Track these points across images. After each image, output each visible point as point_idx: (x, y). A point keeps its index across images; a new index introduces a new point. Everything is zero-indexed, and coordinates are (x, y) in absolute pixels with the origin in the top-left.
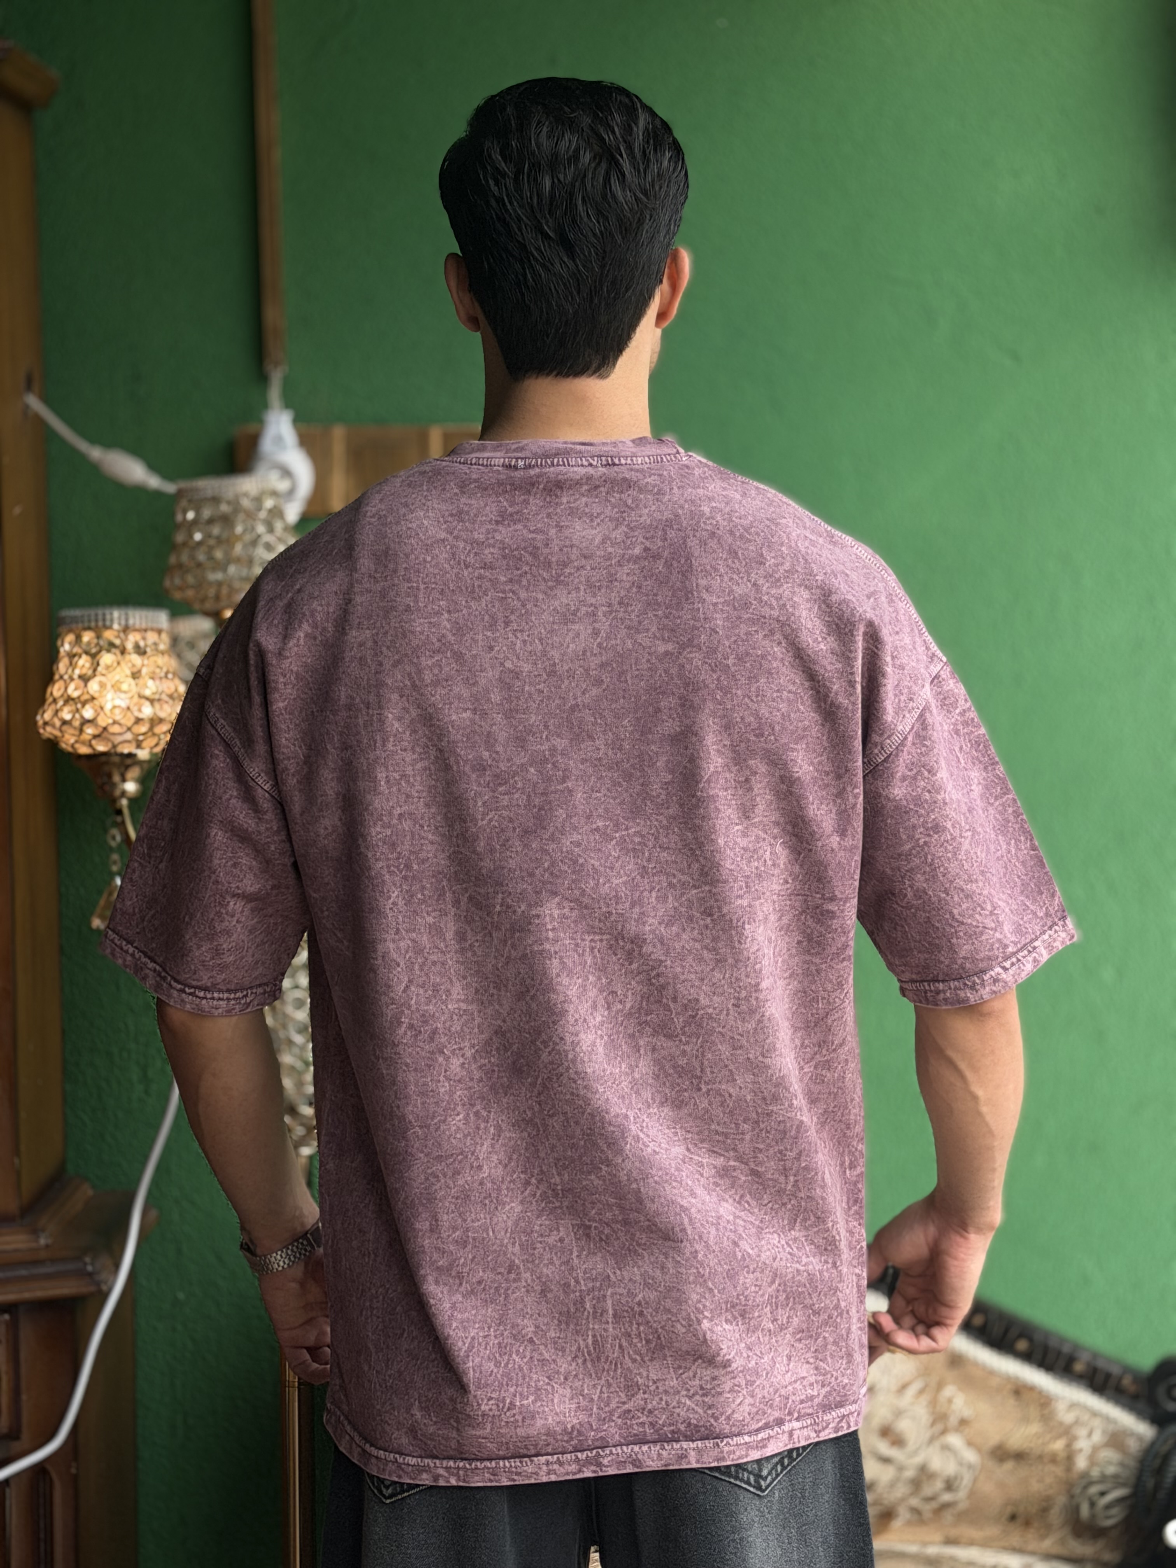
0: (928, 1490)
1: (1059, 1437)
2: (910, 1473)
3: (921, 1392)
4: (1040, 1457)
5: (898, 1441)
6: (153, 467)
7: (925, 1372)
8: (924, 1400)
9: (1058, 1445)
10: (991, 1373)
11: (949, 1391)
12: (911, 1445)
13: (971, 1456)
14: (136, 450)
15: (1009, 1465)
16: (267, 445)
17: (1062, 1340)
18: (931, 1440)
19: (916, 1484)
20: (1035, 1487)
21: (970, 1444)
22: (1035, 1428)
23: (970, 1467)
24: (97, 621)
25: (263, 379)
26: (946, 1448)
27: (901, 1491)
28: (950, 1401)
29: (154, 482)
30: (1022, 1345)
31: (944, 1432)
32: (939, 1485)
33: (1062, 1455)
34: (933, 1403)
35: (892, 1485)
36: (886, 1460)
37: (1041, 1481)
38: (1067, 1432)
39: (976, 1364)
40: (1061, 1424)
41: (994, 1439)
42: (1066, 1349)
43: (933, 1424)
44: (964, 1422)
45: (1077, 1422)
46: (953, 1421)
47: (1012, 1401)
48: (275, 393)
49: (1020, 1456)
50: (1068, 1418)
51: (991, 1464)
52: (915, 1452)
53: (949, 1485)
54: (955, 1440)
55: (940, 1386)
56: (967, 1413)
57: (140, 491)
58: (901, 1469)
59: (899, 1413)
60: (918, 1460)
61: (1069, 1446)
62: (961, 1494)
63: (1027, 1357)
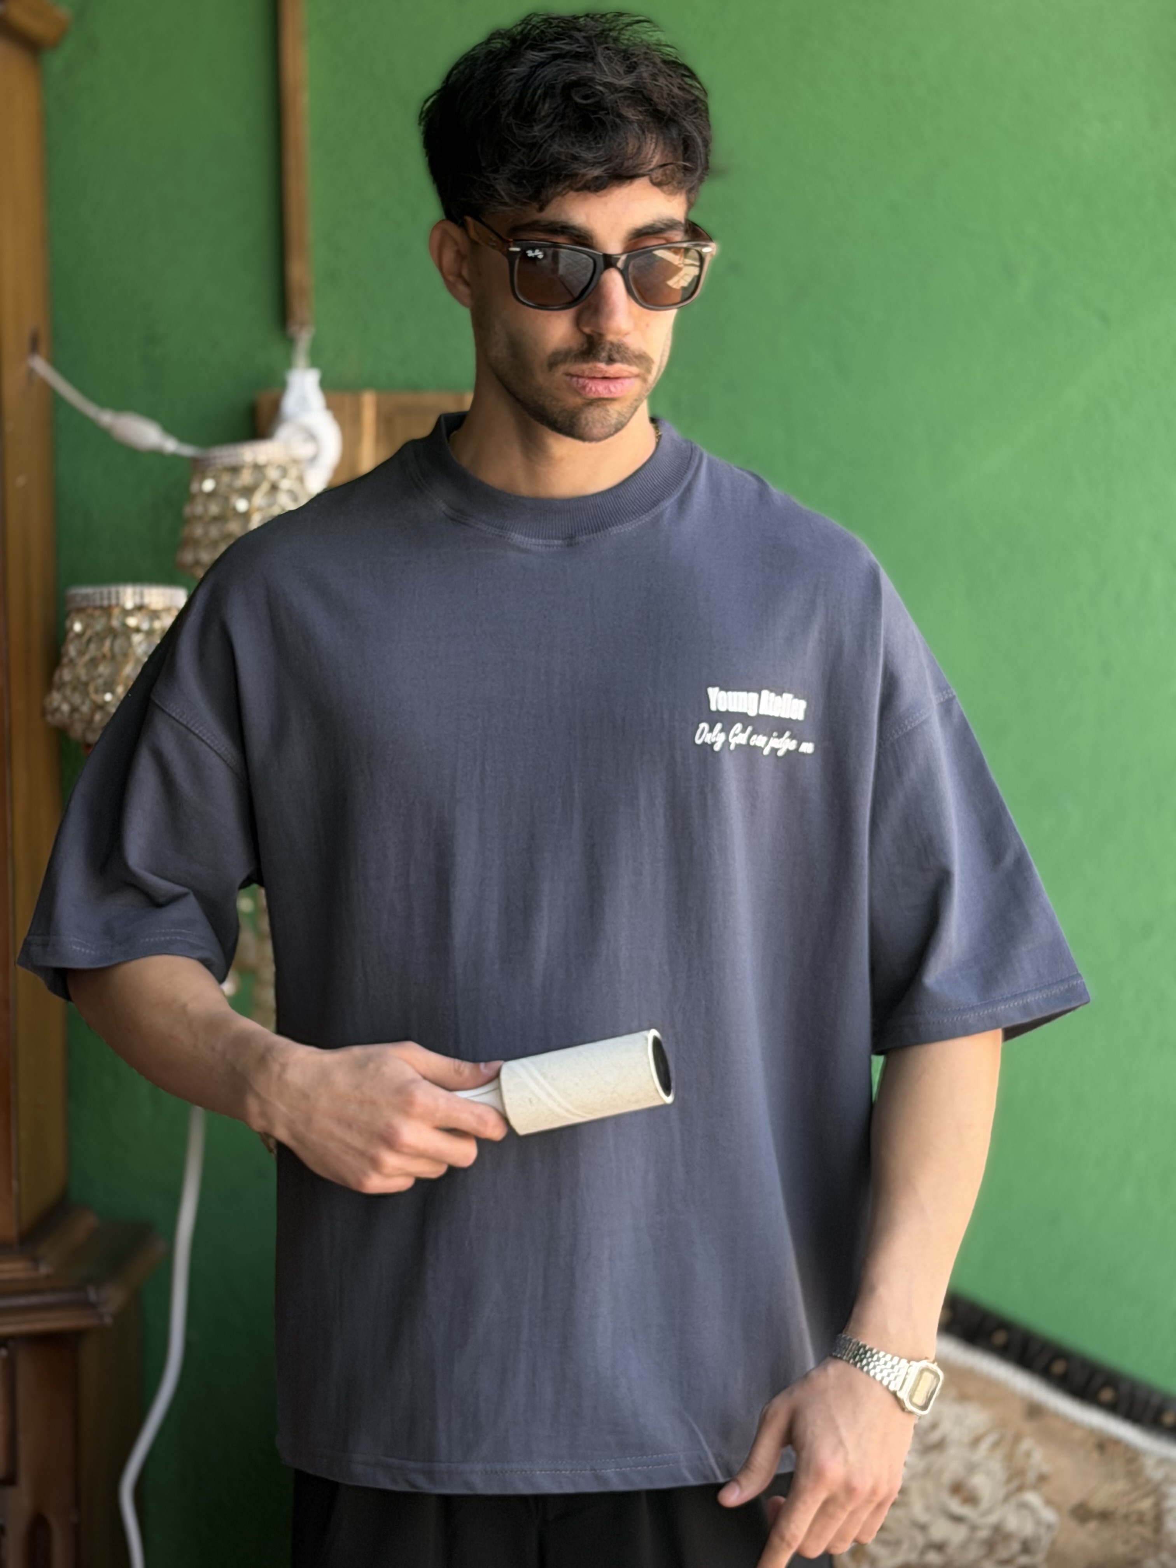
0: (1003, 1553)
1: (1147, 1495)
2: (983, 1534)
3: (996, 1445)
4: (1126, 1517)
5: (971, 1499)
6: (169, 428)
7: (1000, 1424)
8: (999, 1454)
9: (1146, 1504)
10: (1073, 1425)
11: (1026, 1444)
12: (985, 1504)
13: (1049, 1515)
14: (150, 413)
15: (1092, 1525)
16: (290, 403)
17: (1151, 1391)
18: (1007, 1498)
19: (990, 1545)
20: (1120, 1549)
21: (1049, 1502)
22: (1121, 1485)
23: (1049, 1527)
24: (109, 598)
25: (287, 341)
26: (1024, 1506)
27: (974, 1552)
28: (1028, 1454)
29: (171, 445)
30: (1107, 1395)
31: (1020, 1489)
32: (1016, 1547)
33: (1150, 1516)
34: (1009, 1458)
35: (964, 1546)
36: (958, 1519)
37: (1127, 1542)
38: (1157, 1492)
39: (1056, 1415)
40: (1148, 1481)
41: (1076, 1496)
42: (1155, 1401)
43: (1009, 1480)
44: (1042, 1478)
45: (1167, 1479)
46: (1031, 1476)
47: (1095, 1456)
48: (301, 351)
49: (1105, 1516)
50: (1156, 1474)
51: (1072, 1524)
52: (989, 1512)
53: (1026, 1548)
54: (1032, 1498)
55: (1017, 1439)
56: (1046, 1468)
57: (154, 455)
58: (974, 1528)
59: (972, 1468)
60: (993, 1519)
61: (1157, 1505)
62: (1039, 1558)
63: (1113, 1408)
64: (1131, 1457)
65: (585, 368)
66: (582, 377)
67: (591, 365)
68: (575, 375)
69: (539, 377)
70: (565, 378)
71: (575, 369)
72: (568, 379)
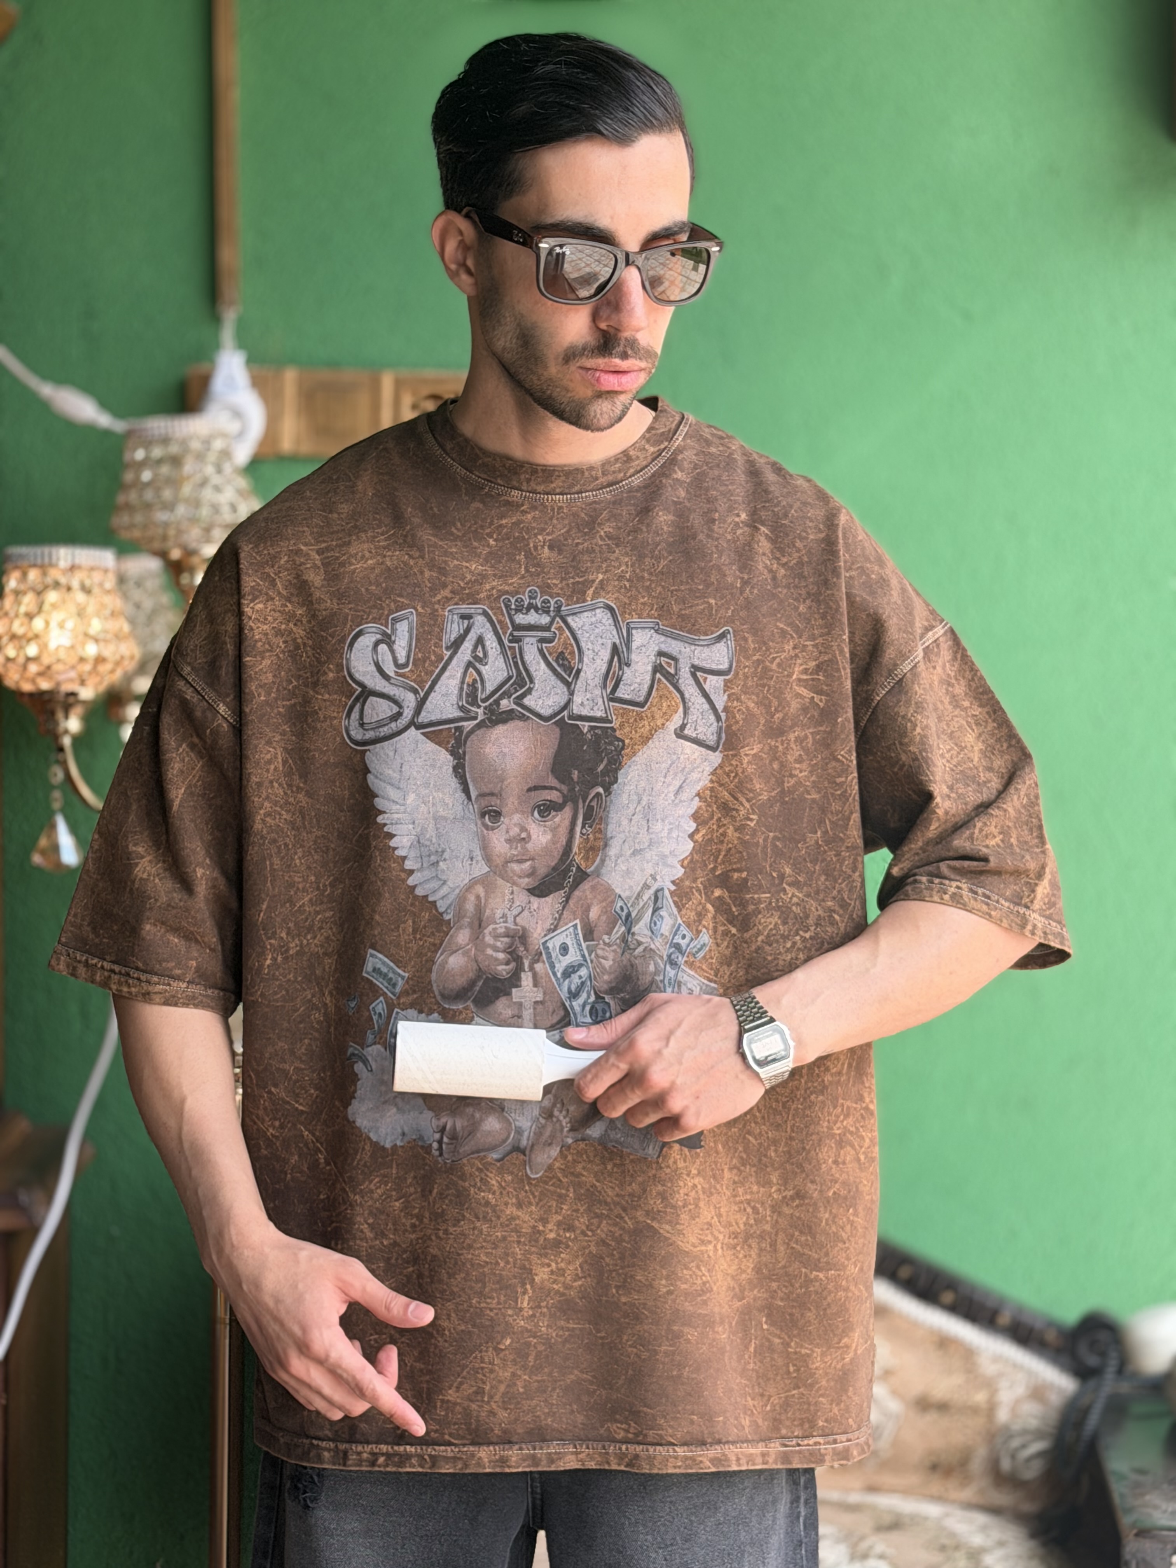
1: (981, 1388)
4: (963, 1408)
6: (104, 404)
9: (980, 1397)
10: (915, 1324)
13: (894, 1406)
14: (87, 388)
15: (931, 1417)
16: (219, 384)
17: (987, 1293)
20: (956, 1438)
21: (893, 1393)
22: (958, 1379)
23: (893, 1416)
24: (42, 559)
25: (216, 319)
29: (104, 420)
30: (948, 1297)
33: (984, 1406)
37: (962, 1432)
38: (990, 1385)
39: (902, 1316)
40: (984, 1376)
41: (918, 1390)
42: (990, 1303)
44: (889, 1372)
45: (1000, 1375)
47: (935, 1353)
48: (228, 334)
49: (943, 1407)
50: (991, 1370)
51: (914, 1414)
54: (879, 1390)
56: (892, 1363)
57: (89, 430)
61: (991, 1397)
62: (884, 1444)
63: (953, 1309)
64: (968, 1354)
65: (601, 362)
66: (597, 370)
67: (606, 360)
68: (590, 369)
69: (553, 369)
70: (580, 371)
71: (590, 363)
72: (583, 372)
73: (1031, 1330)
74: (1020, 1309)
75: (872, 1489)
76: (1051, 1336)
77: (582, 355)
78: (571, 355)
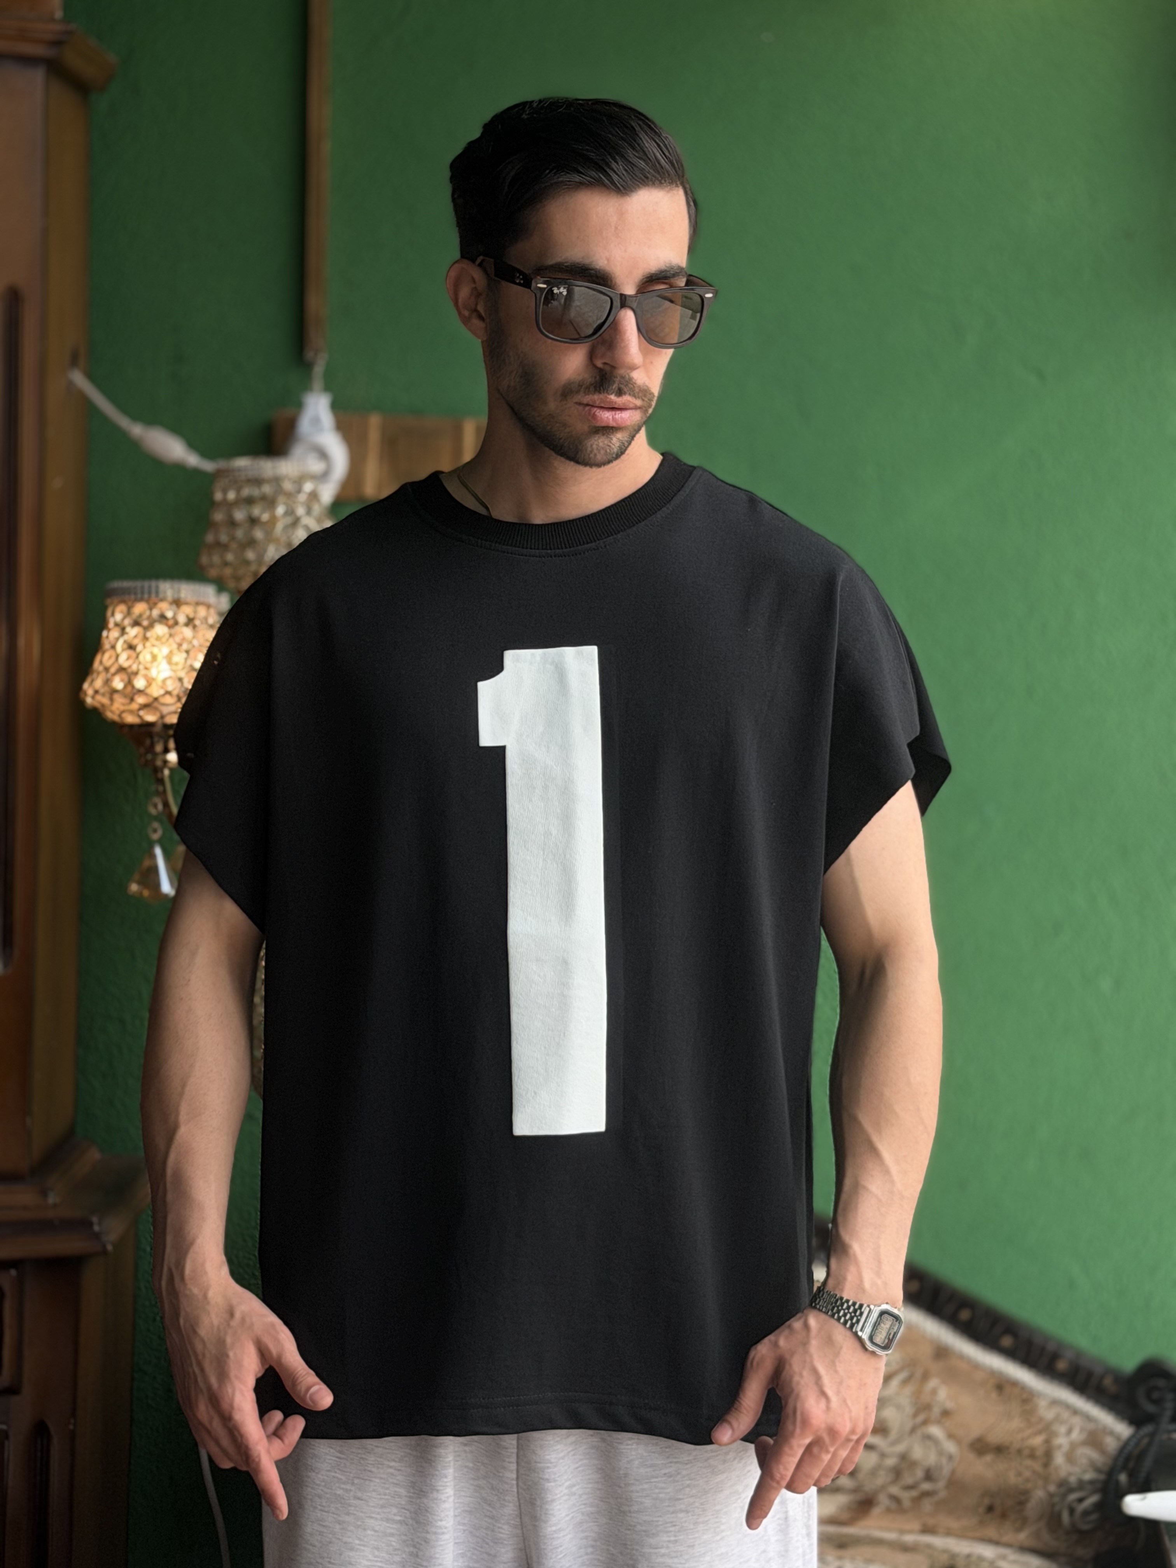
1: (1040, 1432)
2: (890, 1462)
3: (905, 1382)
4: (1019, 1451)
5: (882, 1430)
6: (192, 444)
7: (910, 1364)
8: (908, 1390)
9: (1038, 1441)
10: (976, 1366)
11: (933, 1383)
12: (893, 1435)
13: (950, 1447)
14: (176, 429)
15: (989, 1458)
16: (304, 426)
17: (1047, 1337)
18: (913, 1430)
19: (897, 1473)
20: (1013, 1480)
21: (951, 1436)
22: (1016, 1423)
23: (950, 1458)
24: (150, 592)
25: (304, 365)
26: (929, 1437)
27: (881, 1479)
28: (934, 1392)
29: (193, 460)
30: (1007, 1341)
31: (925, 1422)
32: (920, 1474)
33: (1041, 1450)
34: (917, 1394)
35: (874, 1472)
37: (1019, 1474)
38: (1048, 1429)
39: (961, 1357)
40: (1041, 1419)
41: (975, 1432)
42: (1050, 1347)
43: (916, 1414)
44: (946, 1413)
45: (1057, 1419)
46: (936, 1411)
47: (994, 1395)
48: (317, 377)
49: (1000, 1450)
50: (1047, 1413)
51: (971, 1456)
52: (897, 1442)
53: (929, 1476)
54: (935, 1431)
55: (925, 1377)
56: (949, 1405)
57: (179, 468)
58: (883, 1455)
60: (900, 1448)
61: (1047, 1442)
62: (941, 1484)
63: (1011, 1354)
64: (1027, 1398)
65: (596, 398)
66: (593, 406)
67: (601, 396)
68: (587, 405)
69: (552, 405)
70: (577, 406)
71: (587, 399)
72: (581, 408)
73: (1090, 1375)
74: (1079, 1354)
75: (927, 1530)
76: (1108, 1382)
77: (578, 392)
78: (567, 391)
